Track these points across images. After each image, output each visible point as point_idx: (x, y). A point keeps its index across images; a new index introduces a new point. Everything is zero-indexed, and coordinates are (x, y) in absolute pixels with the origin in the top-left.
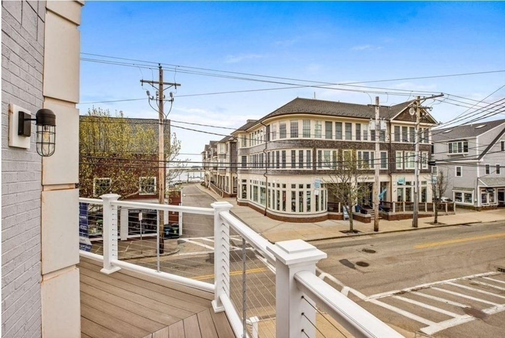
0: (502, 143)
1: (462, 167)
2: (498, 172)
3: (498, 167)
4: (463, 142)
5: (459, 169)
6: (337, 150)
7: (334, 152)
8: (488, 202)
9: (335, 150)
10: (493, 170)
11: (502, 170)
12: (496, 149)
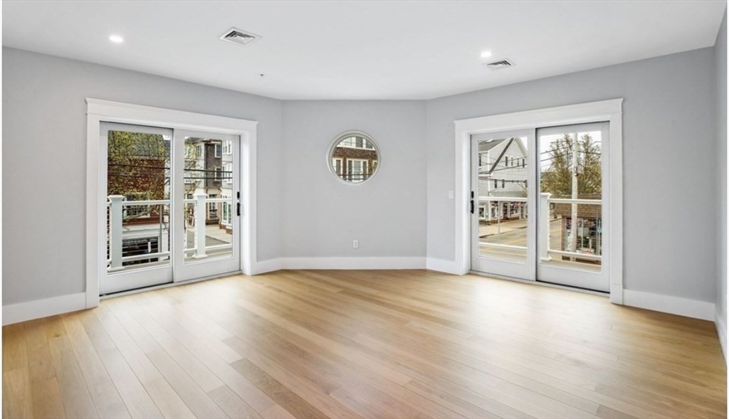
0: (506, 158)
2: (504, 186)
3: (503, 181)
6: (367, 161)
7: (365, 163)
8: (496, 216)
9: (365, 160)
10: (500, 184)
11: (506, 184)
12: (502, 164)
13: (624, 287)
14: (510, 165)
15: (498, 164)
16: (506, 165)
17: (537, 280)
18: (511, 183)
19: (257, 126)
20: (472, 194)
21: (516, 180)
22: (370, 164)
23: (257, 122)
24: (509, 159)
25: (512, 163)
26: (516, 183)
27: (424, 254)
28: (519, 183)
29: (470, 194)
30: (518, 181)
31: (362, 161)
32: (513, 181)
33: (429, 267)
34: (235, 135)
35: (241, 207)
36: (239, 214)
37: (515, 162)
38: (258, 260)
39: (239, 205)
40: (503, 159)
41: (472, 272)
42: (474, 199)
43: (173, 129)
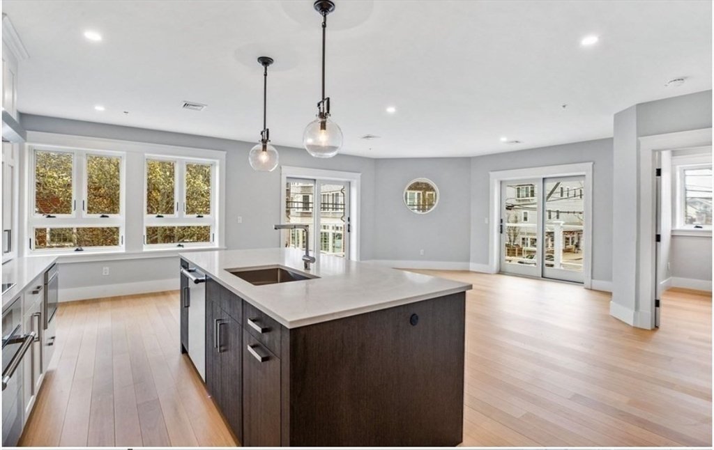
0: (562, 188)
1: (528, 211)
2: (558, 217)
3: (558, 212)
4: (530, 187)
5: (525, 213)
6: (421, 192)
7: (419, 194)
8: (549, 247)
9: (419, 192)
10: (554, 215)
11: (561, 215)
12: (557, 195)
13: (592, 278)
14: (565, 196)
15: (552, 195)
16: (562, 195)
17: (542, 277)
18: (567, 214)
19: (361, 176)
20: (502, 221)
21: (573, 211)
22: (424, 196)
23: (360, 174)
24: (565, 189)
25: (568, 194)
26: (572, 214)
27: (468, 260)
28: (576, 214)
29: (500, 221)
30: (574, 212)
31: (416, 192)
32: (568, 212)
33: (471, 269)
34: (347, 182)
35: (351, 228)
36: (349, 231)
37: (572, 194)
38: (361, 260)
39: (349, 225)
40: (558, 190)
41: (501, 272)
42: (503, 224)
43: (315, 180)
